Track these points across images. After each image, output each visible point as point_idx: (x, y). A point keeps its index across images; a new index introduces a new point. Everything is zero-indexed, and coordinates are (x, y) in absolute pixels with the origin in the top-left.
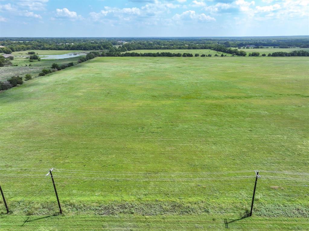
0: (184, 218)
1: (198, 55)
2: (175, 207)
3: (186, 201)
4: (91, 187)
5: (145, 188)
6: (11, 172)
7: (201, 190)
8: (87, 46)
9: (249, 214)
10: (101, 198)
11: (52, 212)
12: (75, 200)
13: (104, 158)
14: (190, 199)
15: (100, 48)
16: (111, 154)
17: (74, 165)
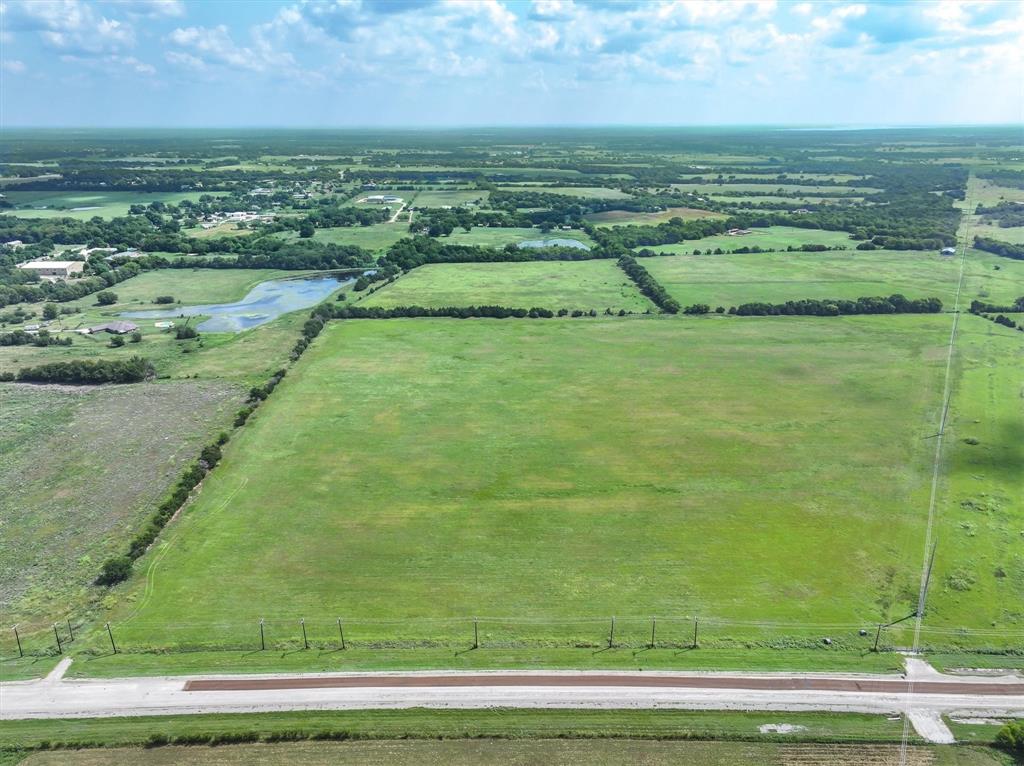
0: (431, 650)
1: (566, 312)
2: (425, 643)
3: (434, 639)
4: (362, 629)
5: (405, 629)
6: (291, 616)
7: (450, 630)
8: (294, 258)
9: (476, 647)
10: (371, 638)
11: (337, 648)
12: (351, 639)
13: (369, 601)
14: (438, 638)
15: (329, 262)
16: (376, 597)
17: (343, 610)
